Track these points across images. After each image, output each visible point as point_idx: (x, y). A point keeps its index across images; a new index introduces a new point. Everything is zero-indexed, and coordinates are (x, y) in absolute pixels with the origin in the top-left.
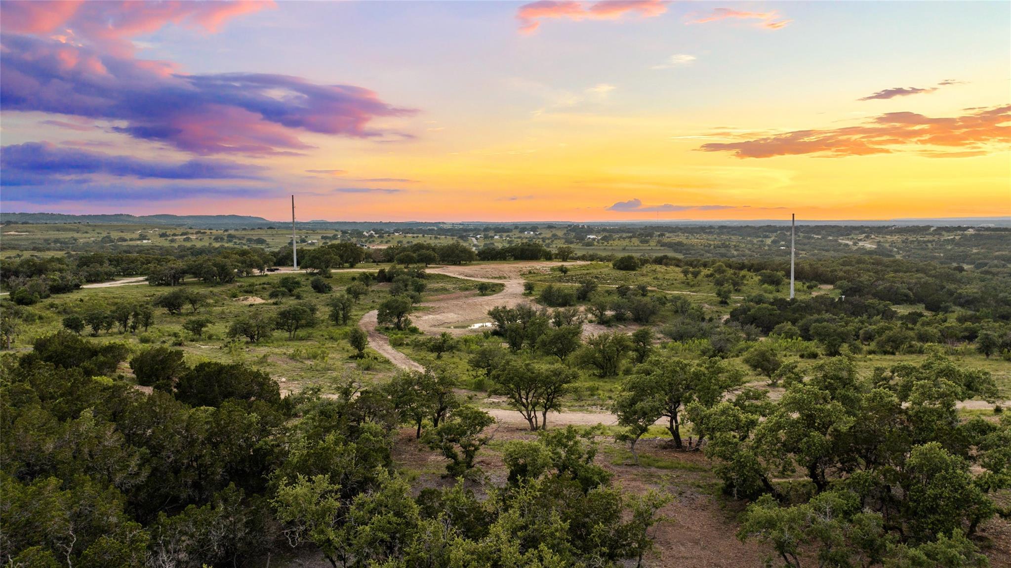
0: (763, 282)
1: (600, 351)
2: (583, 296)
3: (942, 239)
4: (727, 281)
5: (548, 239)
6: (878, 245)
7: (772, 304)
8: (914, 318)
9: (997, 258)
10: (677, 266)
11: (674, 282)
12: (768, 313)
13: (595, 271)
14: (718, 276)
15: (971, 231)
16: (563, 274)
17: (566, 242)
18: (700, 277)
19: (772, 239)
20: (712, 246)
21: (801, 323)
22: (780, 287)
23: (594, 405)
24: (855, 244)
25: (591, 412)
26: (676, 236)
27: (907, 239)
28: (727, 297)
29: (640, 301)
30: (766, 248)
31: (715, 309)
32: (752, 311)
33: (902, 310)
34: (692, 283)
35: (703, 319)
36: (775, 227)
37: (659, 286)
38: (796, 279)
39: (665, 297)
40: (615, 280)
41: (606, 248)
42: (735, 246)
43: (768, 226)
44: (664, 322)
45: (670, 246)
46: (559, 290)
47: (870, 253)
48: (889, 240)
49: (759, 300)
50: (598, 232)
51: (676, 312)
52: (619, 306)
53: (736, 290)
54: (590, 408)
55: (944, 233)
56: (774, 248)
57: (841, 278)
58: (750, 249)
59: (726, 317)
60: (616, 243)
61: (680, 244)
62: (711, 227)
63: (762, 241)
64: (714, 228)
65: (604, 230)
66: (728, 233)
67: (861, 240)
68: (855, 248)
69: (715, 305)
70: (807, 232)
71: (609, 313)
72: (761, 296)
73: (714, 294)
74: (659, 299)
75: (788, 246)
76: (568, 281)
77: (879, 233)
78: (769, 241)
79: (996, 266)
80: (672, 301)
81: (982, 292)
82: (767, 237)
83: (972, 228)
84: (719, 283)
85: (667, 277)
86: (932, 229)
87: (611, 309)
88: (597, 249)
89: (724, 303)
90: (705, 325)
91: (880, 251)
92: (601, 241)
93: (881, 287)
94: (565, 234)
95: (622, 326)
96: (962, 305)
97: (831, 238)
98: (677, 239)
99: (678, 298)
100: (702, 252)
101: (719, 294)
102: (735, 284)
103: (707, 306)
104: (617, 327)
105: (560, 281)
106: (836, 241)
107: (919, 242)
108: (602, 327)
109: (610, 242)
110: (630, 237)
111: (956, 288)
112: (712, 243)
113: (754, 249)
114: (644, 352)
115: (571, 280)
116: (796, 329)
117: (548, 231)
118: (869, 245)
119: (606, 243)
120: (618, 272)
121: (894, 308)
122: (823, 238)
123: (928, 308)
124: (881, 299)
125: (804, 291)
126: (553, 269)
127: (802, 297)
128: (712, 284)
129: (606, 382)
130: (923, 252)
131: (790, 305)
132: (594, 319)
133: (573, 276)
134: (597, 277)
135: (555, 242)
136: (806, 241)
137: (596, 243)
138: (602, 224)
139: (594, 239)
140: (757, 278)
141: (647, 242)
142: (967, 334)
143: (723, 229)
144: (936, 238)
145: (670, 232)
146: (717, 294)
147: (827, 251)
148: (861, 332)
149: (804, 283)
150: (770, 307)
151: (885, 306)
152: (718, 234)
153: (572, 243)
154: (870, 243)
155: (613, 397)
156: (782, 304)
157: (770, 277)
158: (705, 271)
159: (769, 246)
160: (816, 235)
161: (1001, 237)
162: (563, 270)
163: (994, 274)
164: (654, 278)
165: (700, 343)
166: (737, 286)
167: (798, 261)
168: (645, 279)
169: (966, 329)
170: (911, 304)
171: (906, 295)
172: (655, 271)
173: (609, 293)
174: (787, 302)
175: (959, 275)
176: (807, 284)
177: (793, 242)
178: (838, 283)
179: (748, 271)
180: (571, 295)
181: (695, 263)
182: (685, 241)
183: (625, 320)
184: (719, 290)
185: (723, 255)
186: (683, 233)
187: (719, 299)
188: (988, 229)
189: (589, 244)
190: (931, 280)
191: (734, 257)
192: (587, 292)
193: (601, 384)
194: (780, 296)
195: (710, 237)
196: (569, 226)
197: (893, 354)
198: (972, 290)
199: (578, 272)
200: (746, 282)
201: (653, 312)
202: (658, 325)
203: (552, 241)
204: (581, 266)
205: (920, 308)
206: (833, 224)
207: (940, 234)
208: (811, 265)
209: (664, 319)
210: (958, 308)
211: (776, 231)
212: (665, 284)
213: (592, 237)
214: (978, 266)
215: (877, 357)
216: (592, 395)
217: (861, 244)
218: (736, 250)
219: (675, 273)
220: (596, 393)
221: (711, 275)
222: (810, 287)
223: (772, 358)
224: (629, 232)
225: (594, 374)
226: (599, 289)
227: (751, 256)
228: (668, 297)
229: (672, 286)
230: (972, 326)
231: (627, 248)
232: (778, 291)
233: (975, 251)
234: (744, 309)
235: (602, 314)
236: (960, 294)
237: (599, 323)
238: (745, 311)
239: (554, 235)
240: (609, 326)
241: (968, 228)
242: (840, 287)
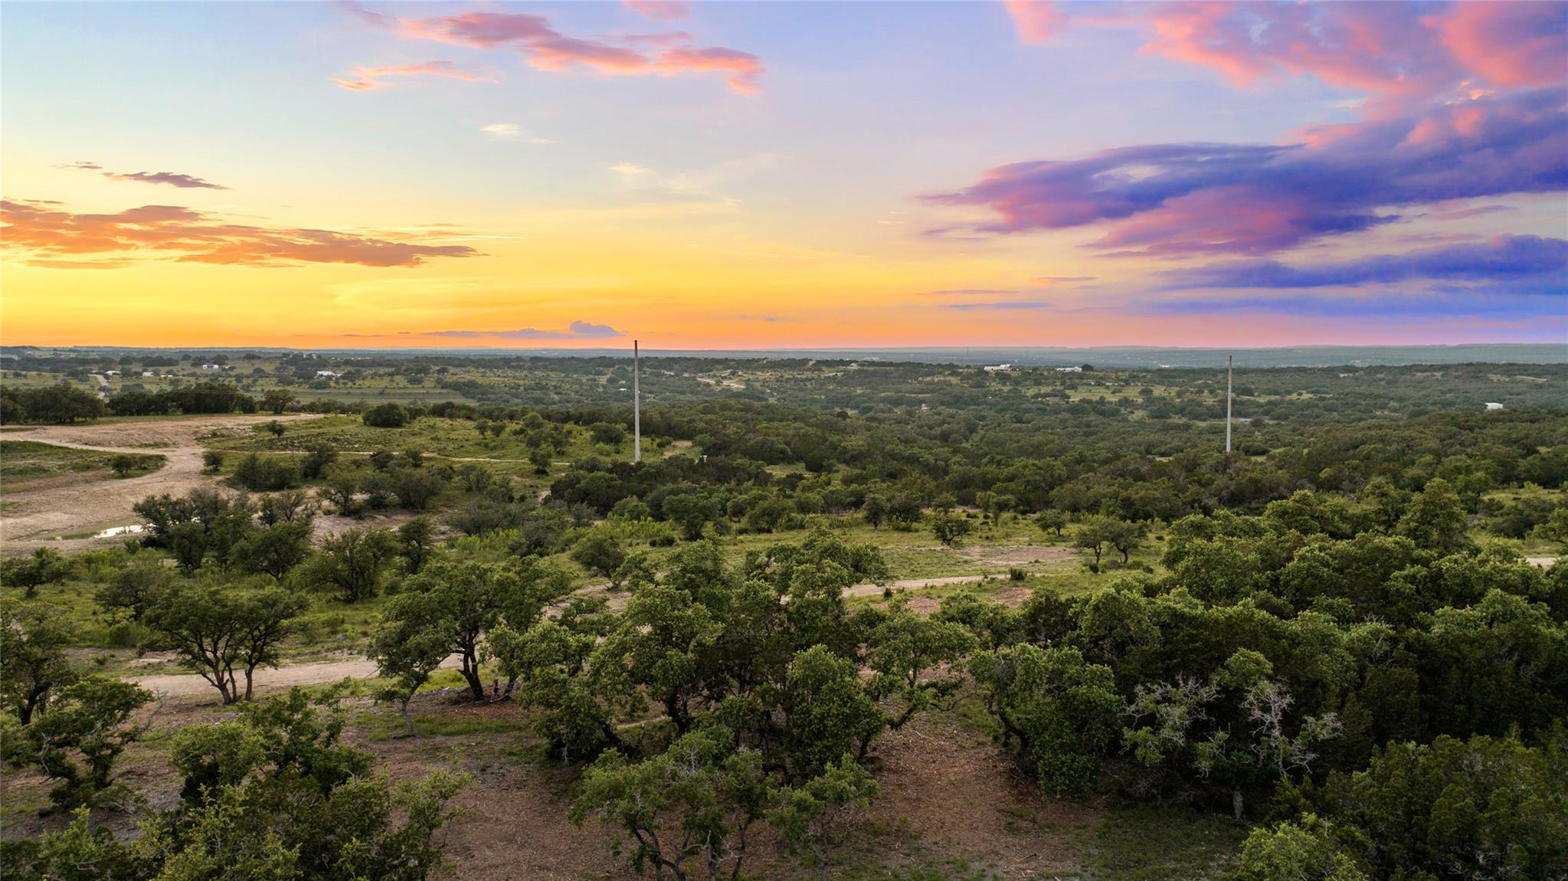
0: (596, 439)
1: (345, 560)
2: (313, 472)
3: (822, 376)
4: (545, 440)
5: (248, 377)
6: (748, 385)
7: (610, 471)
8: (792, 481)
9: (883, 400)
10: (469, 418)
11: (464, 443)
12: (605, 484)
13: (333, 430)
14: (531, 433)
15: (854, 367)
16: (276, 436)
17: (280, 382)
18: (504, 435)
19: (608, 376)
20: (522, 388)
21: (650, 496)
22: (621, 447)
23: (338, 648)
24: (718, 383)
25: (333, 661)
26: (465, 372)
27: (782, 376)
28: (546, 464)
29: (410, 475)
30: (600, 390)
31: (528, 482)
32: (583, 483)
33: (779, 472)
34: (493, 444)
35: (511, 499)
36: (611, 359)
37: (440, 451)
38: (642, 434)
39: (451, 468)
40: (368, 443)
41: (351, 391)
42: (555, 387)
43: (601, 358)
44: (450, 507)
45: (457, 387)
46: (269, 462)
47: (738, 395)
48: (761, 378)
49: (593, 467)
50: (337, 366)
51: (469, 489)
52: (377, 484)
53: (558, 453)
54: (330, 655)
55: (824, 368)
56: (612, 390)
57: (701, 432)
58: (577, 392)
59: (545, 493)
60: (367, 383)
61: (472, 384)
62: (519, 359)
63: (594, 380)
64: (524, 360)
65: (347, 362)
66: (545, 367)
67: (725, 378)
68: (719, 388)
69: (529, 477)
70: (655, 367)
71: (359, 497)
72: (593, 459)
73: (526, 460)
74: (441, 471)
75: (631, 388)
76: (285, 447)
77: (748, 368)
78: (603, 380)
79: (883, 411)
80: (461, 473)
81: (868, 444)
82: (600, 373)
83: (855, 362)
84: (534, 443)
85: (452, 436)
86: (811, 363)
87: (361, 491)
88: (335, 395)
89: (541, 473)
90: (513, 507)
91: (749, 394)
92: (341, 381)
93: (752, 442)
94: (278, 369)
95: (382, 517)
96: (847, 462)
97: (686, 375)
98: (468, 378)
99: (471, 468)
100: (507, 397)
101: (533, 460)
102: (557, 444)
103: (516, 478)
104: (374, 518)
105: (270, 448)
106: (694, 379)
107: (796, 380)
108: (348, 520)
109: (358, 382)
110: (392, 375)
111: (840, 441)
112: (521, 382)
113: (582, 391)
114: (419, 556)
115: (290, 445)
116: (644, 506)
117: (246, 364)
118: (736, 385)
119: (350, 384)
120: (372, 429)
121: (768, 470)
122: (676, 375)
123: (809, 468)
124: (753, 458)
125: (653, 451)
126: (256, 428)
127: (652, 459)
128: (523, 445)
129: (356, 609)
130: (801, 394)
131: (635, 471)
132: (333, 508)
133: (293, 438)
134: (336, 440)
135: (260, 382)
136: (654, 379)
137: (333, 384)
138: (342, 353)
139: (329, 378)
140: (588, 435)
141: (420, 381)
142: (852, 499)
143: (537, 362)
144: (815, 375)
145: (456, 366)
146: (530, 459)
147: (683, 393)
148: (729, 504)
149: (653, 440)
150: (608, 475)
151: (758, 467)
152: (530, 369)
153: (291, 383)
154: (736, 383)
155: (369, 631)
156: (622, 470)
157: (606, 432)
158: (512, 426)
159: (604, 386)
160: (668, 370)
161: (886, 374)
162: (276, 429)
163: (880, 421)
164: (432, 439)
165: (507, 535)
166: (560, 446)
167: (643, 408)
168: (419, 440)
169: (852, 493)
170: (789, 463)
171: (783, 452)
172: (433, 427)
173: (358, 464)
174: (632, 468)
175: (842, 423)
176: (658, 441)
177: (636, 380)
178: (698, 438)
179: (576, 423)
180: (291, 471)
181: (497, 413)
182: (480, 381)
183: (385, 506)
184: (533, 454)
185: (538, 401)
186: (477, 368)
187: (534, 467)
188: (872, 364)
189: (322, 385)
190: (811, 430)
191: (554, 403)
192: (320, 464)
193: (349, 612)
194: (620, 459)
195: (517, 374)
196: (285, 355)
197: (769, 531)
198: (856, 442)
199: (304, 433)
200: (572, 441)
201: (433, 492)
202: (440, 512)
203: (255, 381)
204: (308, 423)
205: (800, 468)
206: (689, 356)
207: (820, 370)
208: (661, 413)
209: (450, 503)
210: (843, 467)
211: (613, 366)
212: (451, 447)
213: (325, 373)
214: (865, 411)
215: (750, 537)
216: (334, 633)
217: (725, 383)
218: (557, 393)
219: (465, 429)
220: (339, 628)
221: (522, 431)
222: (661, 445)
223: (612, 549)
224: (388, 366)
225: (336, 599)
226: (341, 459)
227: (579, 402)
228: (456, 467)
229: (461, 450)
230: (858, 489)
231: (386, 391)
232: (618, 452)
233: (859, 392)
234: (571, 481)
235: (346, 499)
236: (844, 448)
237: (343, 514)
238: (571, 483)
239: (257, 371)
240: (360, 518)
241: (851, 362)
242: (701, 444)
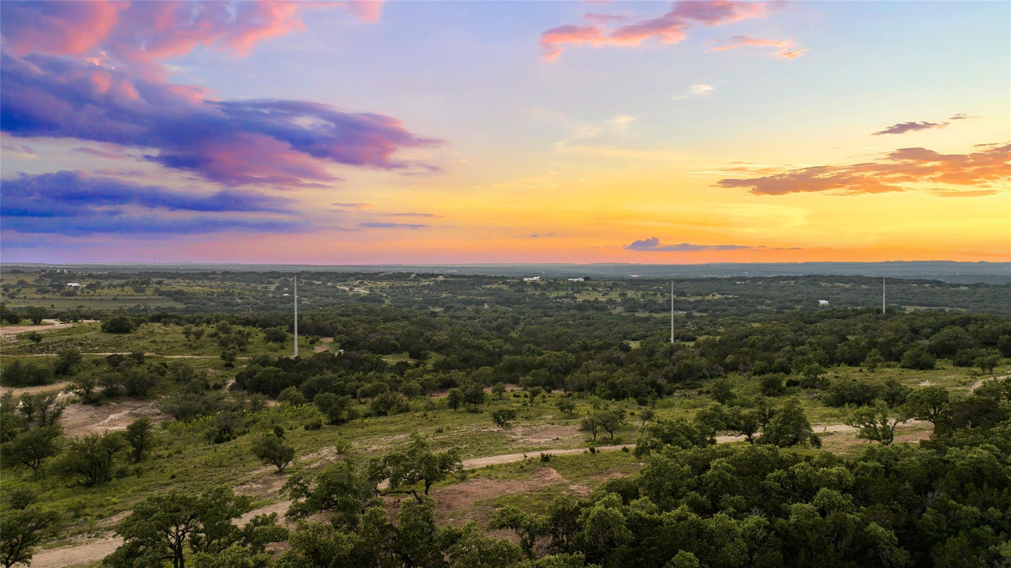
0: (268, 339)
1: (87, 457)
2: (63, 371)
3: (420, 285)
4: (232, 341)
5: (13, 287)
6: (371, 291)
7: (277, 364)
8: (401, 368)
9: (460, 301)
10: (178, 324)
11: (175, 345)
12: (273, 375)
13: (79, 336)
14: (223, 336)
15: (441, 278)
16: (35, 343)
17: (38, 291)
18: (203, 338)
19: (276, 285)
20: (215, 295)
21: (305, 384)
22: (285, 344)
23: (80, 533)
24: (351, 289)
25: (75, 545)
26: (176, 282)
27: (393, 285)
28: (233, 360)
29: (135, 373)
30: (271, 295)
31: (220, 373)
32: (258, 374)
33: (391, 360)
34: (195, 345)
35: (208, 387)
36: (278, 273)
37: (157, 351)
38: (299, 333)
39: (165, 365)
40: (105, 346)
41: (93, 297)
42: (239, 294)
43: (271, 272)
44: (164, 394)
45: (170, 295)
46: (29, 366)
47: (363, 299)
48: (379, 286)
49: (265, 362)
50: (82, 278)
51: (178, 380)
52: (111, 381)
53: (241, 350)
54: (73, 538)
55: (421, 279)
56: (278, 295)
57: (339, 333)
58: (254, 297)
59: (232, 382)
60: (105, 291)
61: (180, 292)
62: (214, 273)
63: (266, 288)
64: (217, 274)
65: (90, 276)
66: (232, 279)
67: (355, 286)
68: (351, 294)
69: (220, 369)
70: (308, 279)
71: (97, 389)
72: (266, 357)
73: (218, 357)
74: (157, 369)
75: (291, 293)
76: (42, 351)
77: (371, 279)
78: (272, 288)
79: (459, 309)
80: (173, 369)
81: (451, 337)
82: (270, 283)
83: (441, 275)
84: (224, 344)
85: (166, 339)
86: (413, 276)
87: (99, 384)
88: (80, 300)
89: (229, 366)
90: (211, 395)
91: (373, 298)
92: (86, 290)
93: (373, 339)
94: (37, 281)
95: (114, 404)
96: (436, 350)
97: (330, 284)
98: (177, 288)
99: (177, 365)
100: (205, 301)
101: (223, 357)
102: (240, 344)
103: (211, 370)
104: (108, 405)
105: (31, 352)
106: (334, 287)
107: (403, 287)
108: (89, 407)
109: (98, 291)
110: (123, 286)
111: (432, 335)
112: (215, 290)
113: (258, 297)
114: (142, 446)
115: (46, 349)
116: (300, 394)
117: (11, 277)
118: (363, 291)
119: (92, 293)
120: (108, 335)
121: (385, 359)
122: (323, 284)
123: (411, 357)
124: (375, 352)
125: (307, 346)
126: (20, 336)
127: (307, 355)
128: (216, 345)
129: (94, 493)
130: (406, 297)
131: (295, 364)
132: (78, 398)
133: (48, 344)
134: (81, 344)
135: (23, 291)
136: (308, 288)
137: (79, 293)
138: (86, 268)
139: (76, 288)
140: (262, 335)
141: (143, 291)
142: (440, 384)
143: (226, 274)
144: (416, 284)
145: (169, 278)
146: (221, 356)
147: (327, 297)
148: (359, 391)
149: (307, 338)
150: (276, 369)
151: (378, 359)
152: (222, 280)
153: (47, 292)
154: (363, 289)
155: (104, 514)
156: (285, 363)
157: (274, 334)
158: (210, 329)
159: (273, 292)
160: (317, 281)
161: (461, 283)
162: (35, 338)
163: (458, 318)
164: (152, 342)
165: (205, 420)
166: (242, 345)
167: (300, 312)
168: (143, 343)
169: (440, 380)
170: (399, 353)
171: (395, 346)
172: (152, 332)
173: (97, 363)
174: (292, 361)
175: (433, 320)
176: (310, 339)
177: (296, 290)
178: (338, 337)
179: (253, 326)
180: (46, 372)
181: (198, 320)
182: (186, 289)
183: (117, 395)
184: (224, 353)
185: (227, 304)
186: (184, 280)
187: (224, 362)
188: (453, 276)
189: (72, 293)
190: (413, 328)
191: (238, 305)
192: (69, 365)
193: (88, 496)
194: (284, 354)
195: (213, 284)
196: (43, 271)
197: (385, 414)
198: (442, 336)
199: (56, 339)
200: (250, 340)
201: (151, 385)
202: (157, 398)
203: (19, 290)
204: (61, 331)
205: (405, 358)
206: (331, 270)
207: (419, 281)
208: (313, 318)
209: (164, 390)
210: (433, 354)
211: (279, 278)
212: (165, 347)
213: (74, 285)
214: (448, 309)
215: (373, 420)
216: (77, 516)
217: (356, 289)
218: (240, 298)
219: (175, 332)
220: (81, 512)
221: (215, 335)
222: (312, 342)
224: (121, 278)
225: (79, 484)
226: (84, 359)
227: (256, 304)
228: (168, 363)
229: (172, 350)
230: (444, 376)
231: (119, 298)
232: (283, 348)
233: (444, 295)
234: (250, 373)
235: (88, 392)
236: (435, 341)
237: (85, 403)
238: (250, 374)
239: (22, 283)
240: (98, 405)
241: (439, 275)
242: (340, 341)
